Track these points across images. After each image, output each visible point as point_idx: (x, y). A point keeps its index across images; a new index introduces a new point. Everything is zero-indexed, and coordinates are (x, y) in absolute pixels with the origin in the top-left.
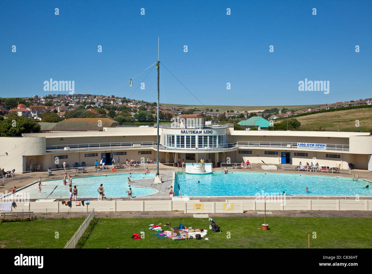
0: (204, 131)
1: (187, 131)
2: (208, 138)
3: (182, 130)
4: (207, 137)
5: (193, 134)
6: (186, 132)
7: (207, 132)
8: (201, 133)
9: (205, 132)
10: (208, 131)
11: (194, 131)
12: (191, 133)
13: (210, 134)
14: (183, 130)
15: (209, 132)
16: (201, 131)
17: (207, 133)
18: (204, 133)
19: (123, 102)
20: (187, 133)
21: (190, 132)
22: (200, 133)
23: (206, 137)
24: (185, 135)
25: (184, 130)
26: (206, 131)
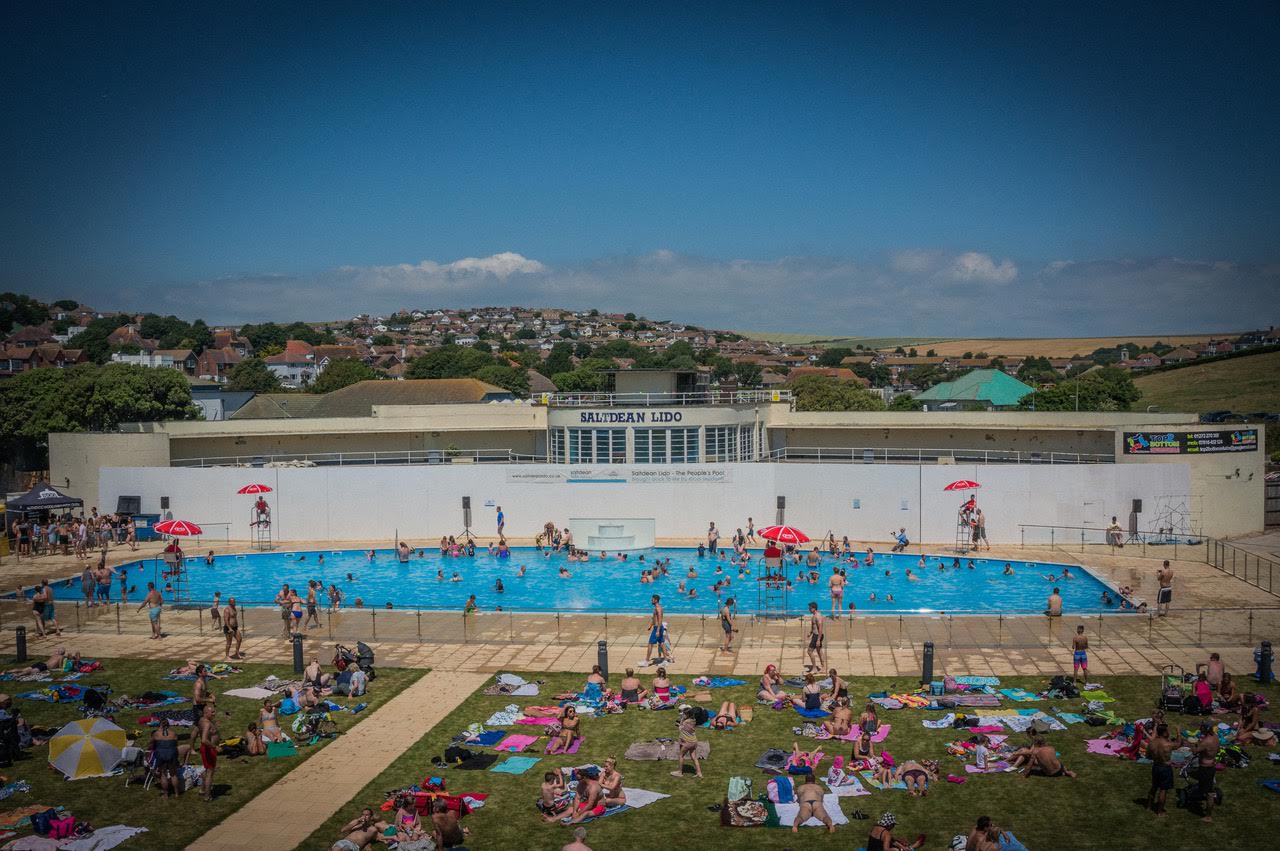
0: (653, 414)
1: (597, 414)
2: (668, 433)
3: (584, 411)
4: (664, 431)
5: (617, 425)
6: (595, 419)
7: (664, 415)
8: (643, 421)
9: (657, 415)
10: (666, 414)
11: (620, 414)
12: (611, 421)
13: (673, 423)
14: (587, 411)
15: (669, 417)
16: (644, 414)
17: (661, 420)
18: (653, 420)
19: (624, 329)
20: (598, 421)
21: (609, 419)
22: (638, 421)
23: (659, 433)
24: (594, 428)
25: (591, 411)
26: (661, 413)
